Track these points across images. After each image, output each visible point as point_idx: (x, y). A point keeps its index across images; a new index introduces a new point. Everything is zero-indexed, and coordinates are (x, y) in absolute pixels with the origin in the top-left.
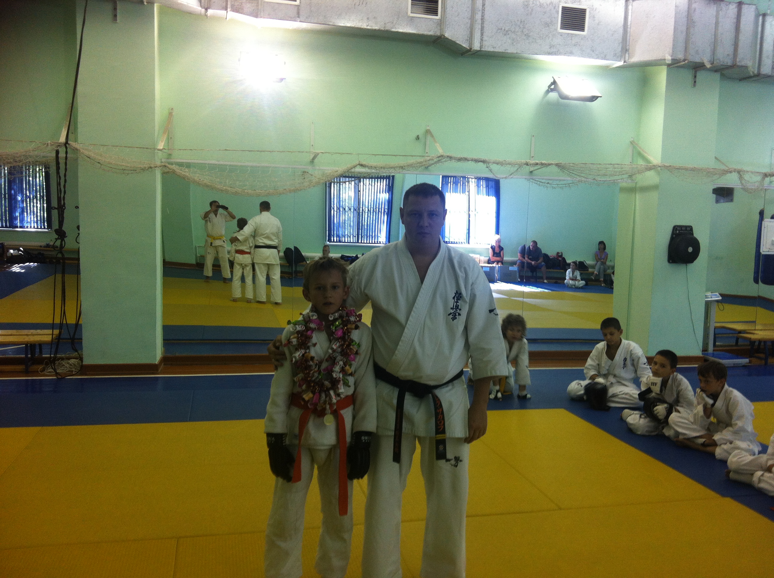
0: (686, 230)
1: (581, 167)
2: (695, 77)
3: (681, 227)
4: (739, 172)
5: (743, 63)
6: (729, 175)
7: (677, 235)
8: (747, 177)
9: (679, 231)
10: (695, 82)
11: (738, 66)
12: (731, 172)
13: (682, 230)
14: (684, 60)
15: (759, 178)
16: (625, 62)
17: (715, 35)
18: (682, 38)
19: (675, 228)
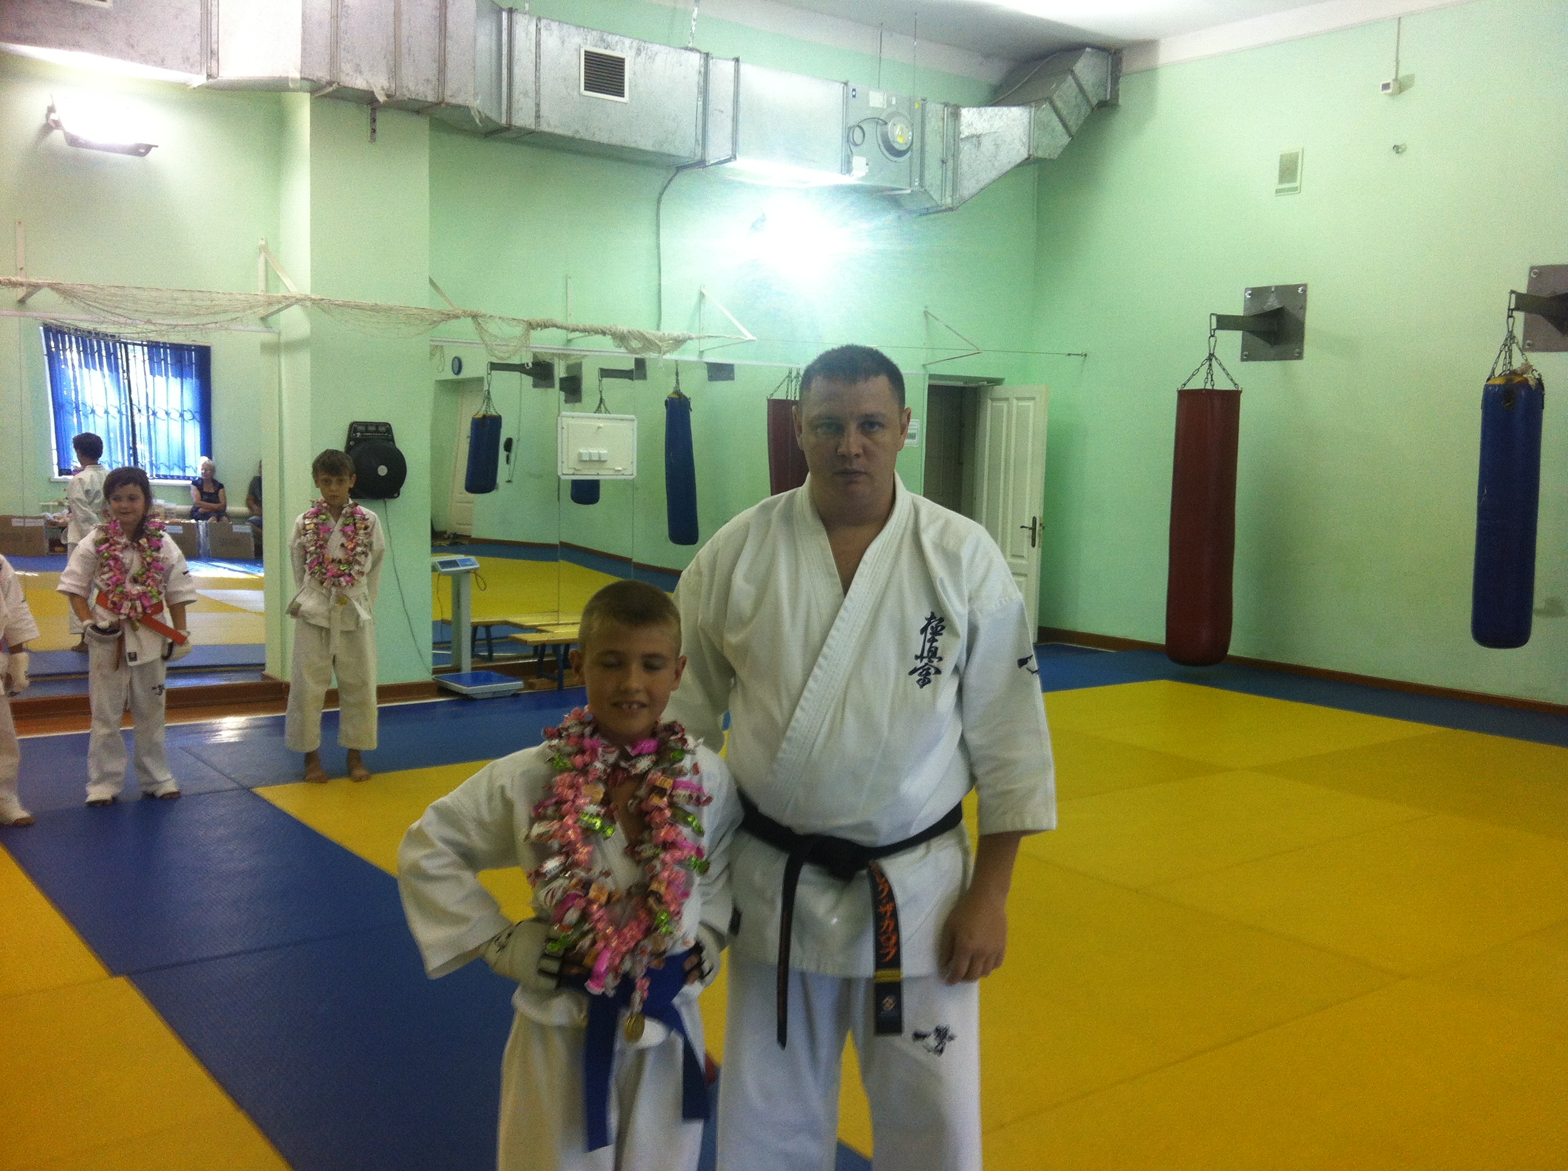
0: (377, 431)
1: (115, 295)
2: (374, 120)
3: (366, 424)
4: (475, 317)
5: (459, 100)
6: (454, 322)
7: (358, 441)
8: (492, 327)
9: (361, 432)
10: (374, 131)
11: (448, 104)
12: (457, 317)
13: (367, 431)
14: (330, 83)
15: (518, 330)
16: (209, 76)
17: (396, 37)
18: (321, 38)
19: (354, 427)
